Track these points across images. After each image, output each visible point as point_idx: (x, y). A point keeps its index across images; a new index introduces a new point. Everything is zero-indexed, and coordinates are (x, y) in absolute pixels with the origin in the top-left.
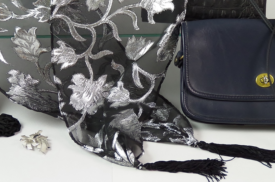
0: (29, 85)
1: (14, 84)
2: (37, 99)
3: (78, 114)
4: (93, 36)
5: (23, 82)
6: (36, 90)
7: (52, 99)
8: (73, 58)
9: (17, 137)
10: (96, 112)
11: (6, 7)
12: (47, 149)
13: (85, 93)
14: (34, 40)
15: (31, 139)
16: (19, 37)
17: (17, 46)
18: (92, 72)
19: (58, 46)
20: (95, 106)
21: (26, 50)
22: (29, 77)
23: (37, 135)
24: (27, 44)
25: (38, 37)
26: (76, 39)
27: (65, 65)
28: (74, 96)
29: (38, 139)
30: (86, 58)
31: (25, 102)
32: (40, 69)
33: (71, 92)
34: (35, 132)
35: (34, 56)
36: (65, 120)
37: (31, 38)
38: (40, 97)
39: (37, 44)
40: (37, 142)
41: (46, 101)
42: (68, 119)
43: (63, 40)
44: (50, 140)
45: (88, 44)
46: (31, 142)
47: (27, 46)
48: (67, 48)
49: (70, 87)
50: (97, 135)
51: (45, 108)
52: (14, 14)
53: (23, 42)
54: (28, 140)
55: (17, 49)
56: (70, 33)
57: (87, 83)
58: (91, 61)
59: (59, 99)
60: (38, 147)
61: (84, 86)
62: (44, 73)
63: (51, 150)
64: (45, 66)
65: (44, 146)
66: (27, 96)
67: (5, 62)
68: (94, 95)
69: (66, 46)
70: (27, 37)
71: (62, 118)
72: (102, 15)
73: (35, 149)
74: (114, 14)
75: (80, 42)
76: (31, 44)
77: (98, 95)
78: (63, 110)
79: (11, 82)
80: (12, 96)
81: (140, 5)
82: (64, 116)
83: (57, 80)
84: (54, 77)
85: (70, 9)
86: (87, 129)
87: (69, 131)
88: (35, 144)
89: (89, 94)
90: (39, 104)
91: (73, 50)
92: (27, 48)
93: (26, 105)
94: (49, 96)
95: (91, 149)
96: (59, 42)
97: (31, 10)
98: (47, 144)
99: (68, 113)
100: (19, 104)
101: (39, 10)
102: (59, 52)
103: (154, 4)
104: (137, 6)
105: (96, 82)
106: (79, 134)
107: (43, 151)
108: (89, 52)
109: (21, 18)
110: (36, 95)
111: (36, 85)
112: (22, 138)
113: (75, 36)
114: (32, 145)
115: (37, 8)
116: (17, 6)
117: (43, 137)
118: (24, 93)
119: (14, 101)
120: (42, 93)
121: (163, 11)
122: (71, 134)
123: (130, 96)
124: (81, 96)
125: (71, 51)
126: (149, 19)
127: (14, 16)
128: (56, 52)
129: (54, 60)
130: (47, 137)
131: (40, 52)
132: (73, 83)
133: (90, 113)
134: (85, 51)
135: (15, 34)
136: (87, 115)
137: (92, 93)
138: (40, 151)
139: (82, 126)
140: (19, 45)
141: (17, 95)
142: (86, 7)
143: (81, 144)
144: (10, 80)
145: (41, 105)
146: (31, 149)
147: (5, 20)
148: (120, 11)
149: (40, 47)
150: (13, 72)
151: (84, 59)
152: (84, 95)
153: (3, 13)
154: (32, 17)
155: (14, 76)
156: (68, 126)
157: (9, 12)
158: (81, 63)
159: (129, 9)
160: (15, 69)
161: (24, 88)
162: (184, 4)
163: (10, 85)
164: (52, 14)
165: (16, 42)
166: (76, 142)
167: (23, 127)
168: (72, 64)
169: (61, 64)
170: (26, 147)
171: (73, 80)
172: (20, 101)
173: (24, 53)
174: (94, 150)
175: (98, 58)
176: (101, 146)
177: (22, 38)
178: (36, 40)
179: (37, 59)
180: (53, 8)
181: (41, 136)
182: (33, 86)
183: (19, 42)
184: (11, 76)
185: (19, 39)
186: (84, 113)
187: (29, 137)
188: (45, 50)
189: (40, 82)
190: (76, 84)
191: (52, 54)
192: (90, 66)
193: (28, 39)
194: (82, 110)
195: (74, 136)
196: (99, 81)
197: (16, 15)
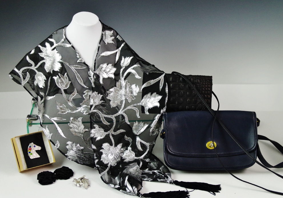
0: (78, 150)
1: (69, 149)
2: (83, 158)
3: (106, 166)
4: (114, 122)
5: (75, 149)
6: (82, 153)
7: (91, 157)
8: (103, 134)
9: (71, 179)
10: (116, 164)
11: (65, 106)
12: (88, 186)
13: (110, 154)
14: (81, 124)
15: (79, 180)
16: (72, 123)
17: (71, 128)
18: (114, 142)
19: (94, 128)
20: (116, 161)
21: (76, 130)
22: (78, 145)
23: (83, 178)
24: (77, 127)
25: (83, 123)
26: (104, 123)
27: (98, 138)
28: (103, 156)
29: (83, 181)
30: (110, 134)
31: (76, 160)
32: (85, 140)
33: (102, 153)
34: (81, 176)
35: (81, 133)
36: (98, 169)
37: (79, 123)
38: (84, 156)
39: (82, 127)
40: (82, 182)
41: (88, 159)
42: (100, 169)
43: (97, 124)
44: (90, 181)
45: (111, 126)
46: (79, 182)
47: (77, 128)
48: (99, 128)
49: (101, 151)
50: (116, 178)
51: (87, 163)
52: (69, 110)
53: (75, 126)
54: (77, 181)
55: (71, 130)
56: (101, 120)
57: (111, 148)
58: (113, 135)
59: (95, 157)
60: (83, 185)
61: (109, 150)
62: (86, 143)
63: (90, 186)
64: (88, 139)
65: (86, 184)
66: (77, 156)
67: (64, 137)
68: (115, 155)
69: (99, 127)
70: (77, 123)
71: (97, 168)
72: (119, 110)
73: (81, 186)
74: (126, 109)
75: (107, 125)
76: (79, 126)
77: (117, 155)
78: (97, 164)
79: (68, 148)
80: (68, 156)
81: (141, 104)
82: (98, 167)
83: (94, 147)
84: (92, 145)
85: (101, 107)
86: (111, 174)
87: (100, 176)
88: (81, 184)
89: (112, 154)
90: (84, 160)
91: (103, 130)
92: (77, 129)
93: (76, 161)
94: (89, 156)
95: (113, 186)
96: (95, 125)
97: (79, 108)
98: (88, 183)
99: (100, 166)
100: (72, 160)
101: (83, 108)
102: (95, 131)
103: (148, 103)
104: (139, 105)
105: (116, 147)
106: (106, 177)
107: (86, 187)
108: (111, 130)
109: (74, 112)
110: (82, 155)
111: (82, 150)
112: (74, 180)
113: (104, 122)
114: (79, 184)
115: (82, 107)
116: (71, 106)
117: (86, 180)
118: (75, 154)
119: (70, 159)
120: (85, 155)
121: (153, 107)
122: (102, 177)
123: (135, 155)
124: (107, 156)
125: (102, 130)
126: (145, 111)
127: (70, 111)
128: (93, 131)
129: (92, 135)
130: (88, 179)
131: (84, 131)
132: (103, 149)
133: (113, 165)
134: (109, 130)
135: (70, 121)
136: (111, 166)
137: (114, 154)
138: (84, 187)
139: (108, 172)
140: (72, 128)
141: (71, 156)
142: (110, 105)
143: (107, 183)
144: (67, 147)
145: (85, 161)
146: (79, 187)
147: (65, 113)
148: (129, 108)
149: (84, 128)
150: (69, 143)
151: (109, 134)
152: (110, 155)
153: (64, 110)
154: (80, 112)
155: (69, 145)
156: (100, 173)
157: (67, 109)
158: (107, 136)
159: (134, 106)
160: (70, 141)
161: (76, 152)
162: (165, 103)
163: (67, 150)
164: (91, 110)
165: (71, 125)
166: (104, 182)
167: (75, 174)
168: (102, 137)
169: (96, 138)
170: (76, 185)
171: (103, 147)
172: (73, 159)
173: (75, 132)
174: (114, 186)
175: (117, 134)
176: (118, 184)
177: (74, 124)
178: (82, 125)
179: (82, 135)
180: (91, 106)
181: (85, 179)
182: (80, 151)
183: (73, 126)
184: (68, 145)
185: (72, 124)
186: (109, 165)
187: (78, 179)
188: (87, 130)
189: (84, 148)
190: (105, 149)
191: (91, 132)
192: (113, 139)
193: (77, 124)
194: (108, 164)
195: (103, 179)
196: (118, 147)
197: (71, 111)
